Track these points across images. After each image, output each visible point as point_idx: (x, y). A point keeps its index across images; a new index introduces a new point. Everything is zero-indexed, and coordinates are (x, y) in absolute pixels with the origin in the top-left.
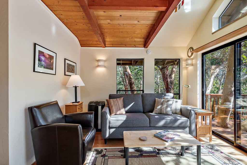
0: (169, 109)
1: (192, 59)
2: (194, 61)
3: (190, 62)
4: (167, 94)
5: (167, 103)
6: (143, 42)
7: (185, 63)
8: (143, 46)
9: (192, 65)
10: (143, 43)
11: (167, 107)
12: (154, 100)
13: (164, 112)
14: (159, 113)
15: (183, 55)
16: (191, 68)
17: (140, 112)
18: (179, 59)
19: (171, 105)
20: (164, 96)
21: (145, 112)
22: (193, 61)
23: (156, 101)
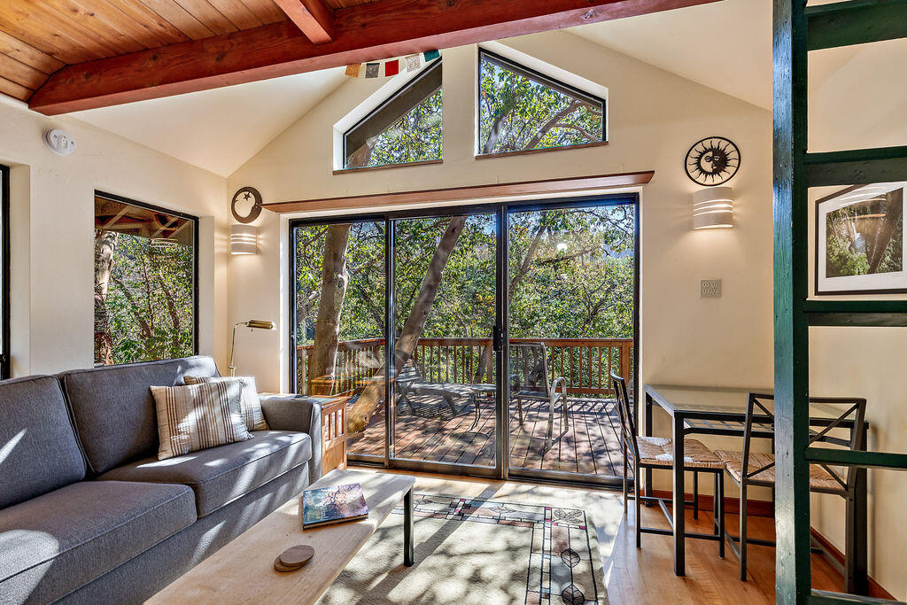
0: (235, 418)
1: (257, 231)
2: (262, 240)
3: (246, 238)
4: (193, 360)
5: (223, 397)
6: (28, 69)
7: (223, 240)
8: (21, 91)
9: (256, 250)
10: (25, 75)
11: (226, 411)
12: (147, 393)
13: (222, 438)
14: (196, 446)
15: (215, 208)
16: (246, 261)
17: (73, 481)
18: (196, 219)
19: (238, 399)
20: (183, 372)
21: (101, 469)
22: (260, 236)
23: (157, 397)
